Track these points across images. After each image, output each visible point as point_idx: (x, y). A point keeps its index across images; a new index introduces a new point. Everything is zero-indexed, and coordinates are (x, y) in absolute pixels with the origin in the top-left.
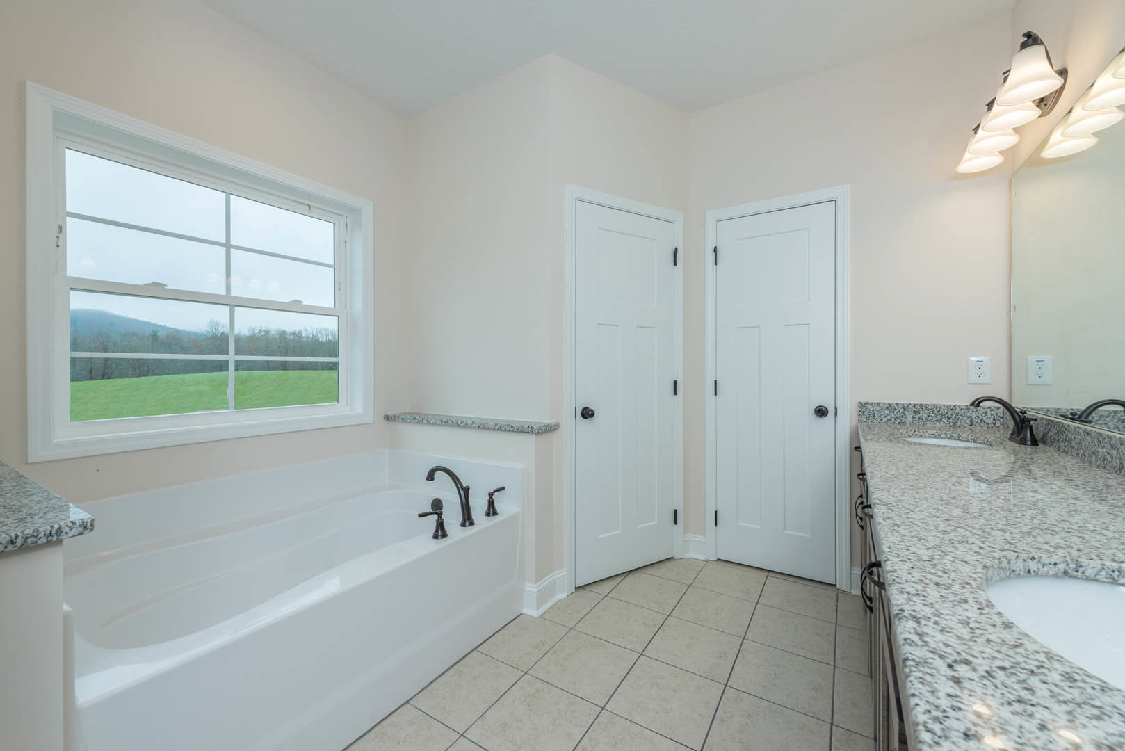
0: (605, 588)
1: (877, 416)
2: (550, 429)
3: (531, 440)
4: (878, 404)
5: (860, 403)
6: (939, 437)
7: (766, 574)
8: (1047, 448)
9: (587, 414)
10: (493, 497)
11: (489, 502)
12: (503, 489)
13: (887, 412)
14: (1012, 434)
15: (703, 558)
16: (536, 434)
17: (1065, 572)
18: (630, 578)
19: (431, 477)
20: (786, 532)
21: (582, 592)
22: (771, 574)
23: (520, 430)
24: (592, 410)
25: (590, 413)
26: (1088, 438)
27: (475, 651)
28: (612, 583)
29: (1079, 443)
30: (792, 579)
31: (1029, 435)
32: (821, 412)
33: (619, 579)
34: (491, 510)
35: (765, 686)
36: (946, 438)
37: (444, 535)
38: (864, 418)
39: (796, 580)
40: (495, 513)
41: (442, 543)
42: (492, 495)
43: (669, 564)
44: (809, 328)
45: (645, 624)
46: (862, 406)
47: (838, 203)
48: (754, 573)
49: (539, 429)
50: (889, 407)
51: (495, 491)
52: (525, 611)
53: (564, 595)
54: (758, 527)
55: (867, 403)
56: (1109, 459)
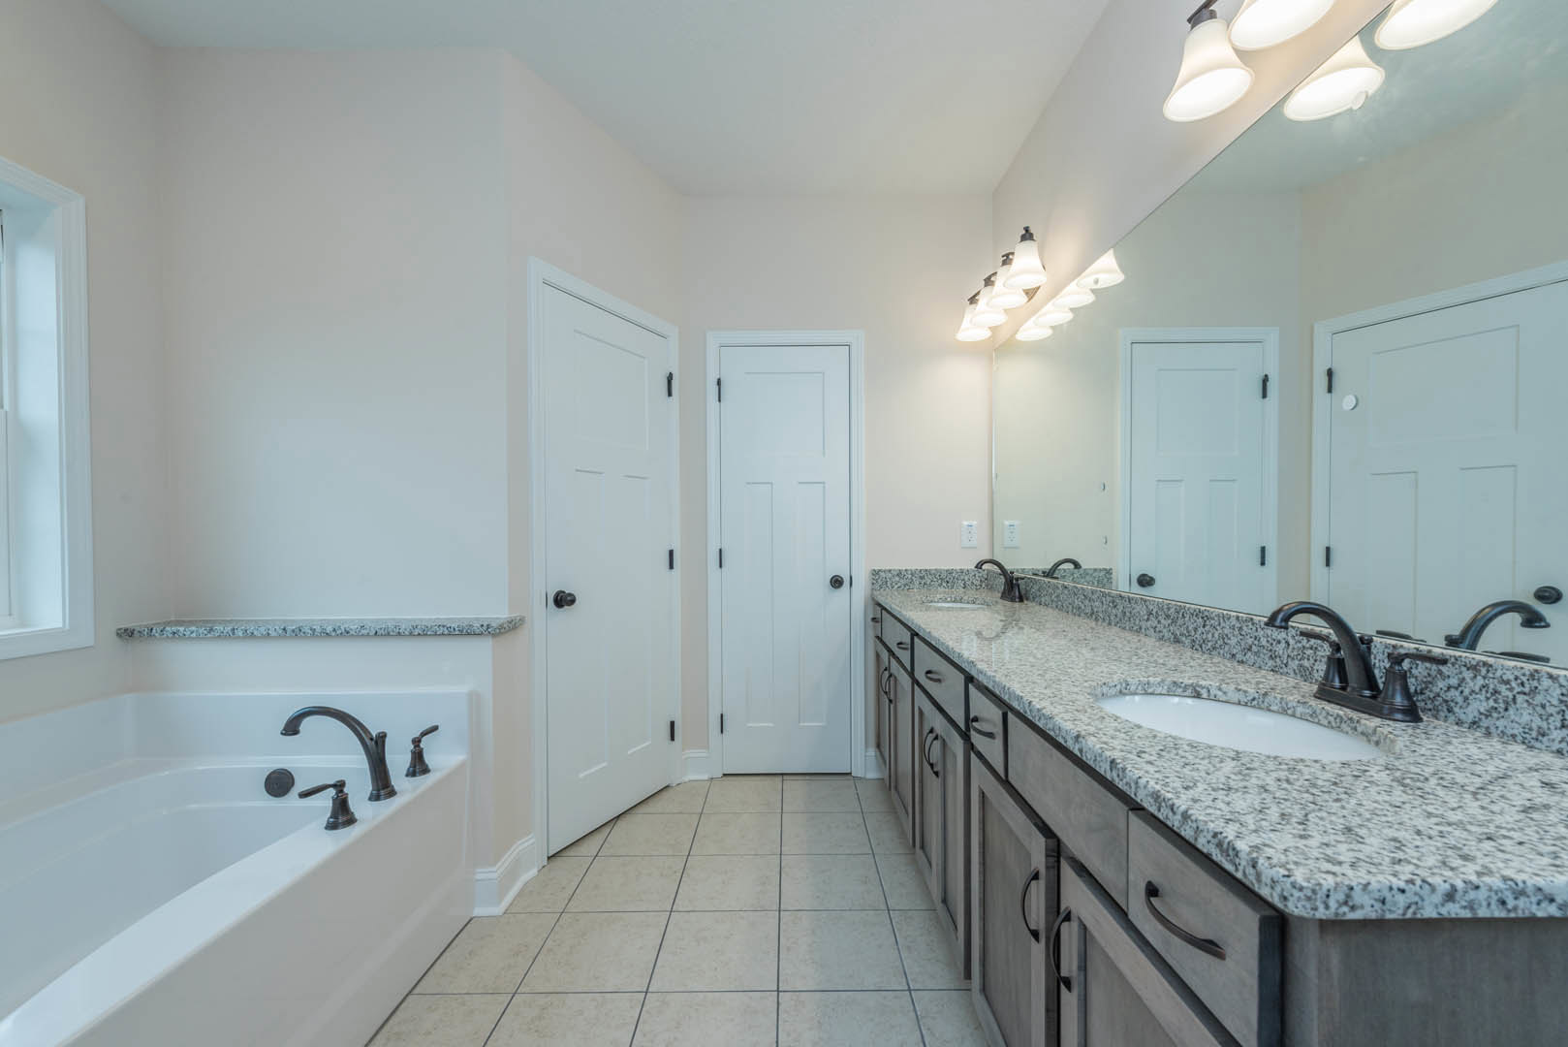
0: (590, 848)
1: (889, 585)
2: (512, 627)
3: (484, 647)
4: (890, 571)
5: (874, 570)
6: (945, 601)
7: (780, 778)
8: (1030, 604)
9: (563, 600)
10: (422, 745)
11: (413, 753)
12: (435, 729)
13: (897, 579)
14: (1003, 593)
15: (706, 777)
16: (494, 635)
17: (1121, 692)
18: (620, 824)
19: (292, 728)
20: (802, 724)
21: (558, 861)
22: (785, 778)
23: (466, 632)
24: (570, 595)
25: (569, 598)
26: (1066, 592)
27: (410, 997)
28: (599, 838)
29: (1058, 596)
30: (807, 777)
31: (1017, 594)
32: (837, 582)
33: (607, 830)
34: (418, 765)
35: (818, 897)
36: (951, 602)
37: (351, 821)
38: (877, 587)
39: (813, 778)
40: (425, 770)
41: (348, 835)
42: (420, 741)
43: (665, 795)
44: (824, 487)
45: (662, 875)
46: (876, 573)
47: (852, 348)
48: (768, 781)
49: (501, 627)
50: (899, 574)
51: (424, 734)
52: (478, 911)
53: (534, 872)
54: (771, 725)
55: (880, 570)
56: (1083, 607)
